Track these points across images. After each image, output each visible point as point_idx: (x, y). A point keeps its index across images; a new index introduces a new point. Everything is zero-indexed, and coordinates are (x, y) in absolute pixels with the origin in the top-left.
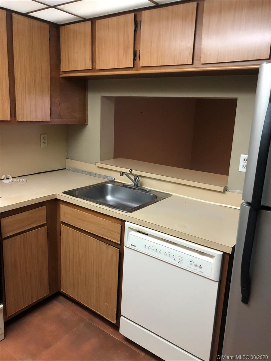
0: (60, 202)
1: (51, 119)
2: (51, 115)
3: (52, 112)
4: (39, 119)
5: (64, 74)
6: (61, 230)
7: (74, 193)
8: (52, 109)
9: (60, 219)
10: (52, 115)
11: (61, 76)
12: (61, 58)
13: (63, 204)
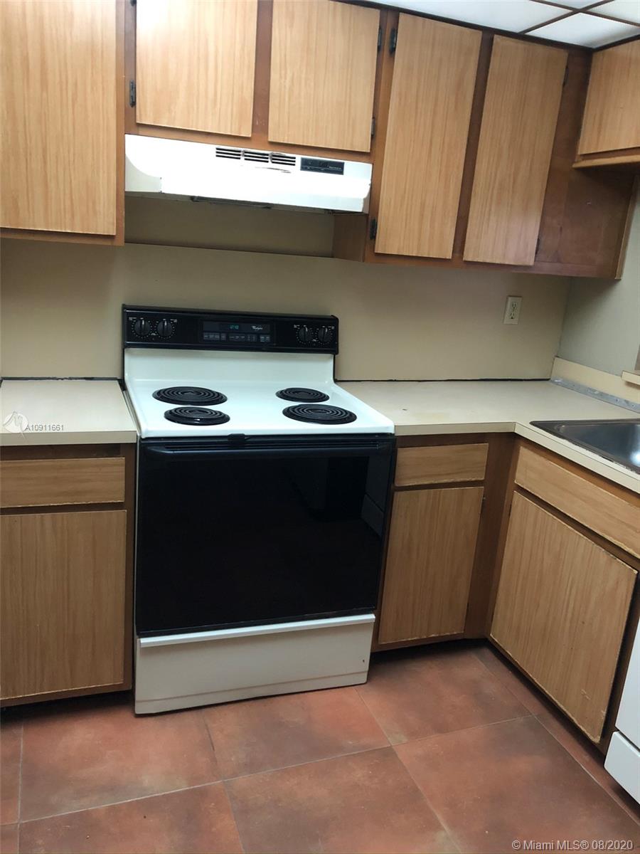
0: (522, 443)
1: (535, 261)
2: (536, 253)
3: (541, 247)
4: (509, 261)
5: (583, 160)
6: (513, 504)
7: (555, 428)
8: (543, 239)
9: (514, 478)
10: (538, 252)
11: (575, 166)
12: (583, 123)
13: (526, 447)
